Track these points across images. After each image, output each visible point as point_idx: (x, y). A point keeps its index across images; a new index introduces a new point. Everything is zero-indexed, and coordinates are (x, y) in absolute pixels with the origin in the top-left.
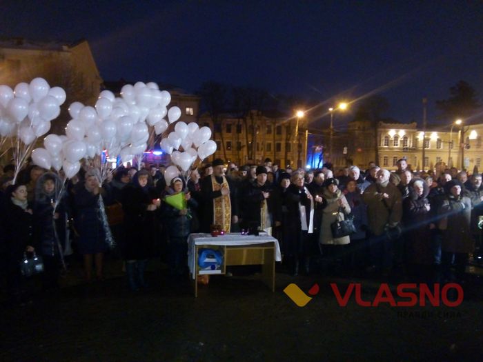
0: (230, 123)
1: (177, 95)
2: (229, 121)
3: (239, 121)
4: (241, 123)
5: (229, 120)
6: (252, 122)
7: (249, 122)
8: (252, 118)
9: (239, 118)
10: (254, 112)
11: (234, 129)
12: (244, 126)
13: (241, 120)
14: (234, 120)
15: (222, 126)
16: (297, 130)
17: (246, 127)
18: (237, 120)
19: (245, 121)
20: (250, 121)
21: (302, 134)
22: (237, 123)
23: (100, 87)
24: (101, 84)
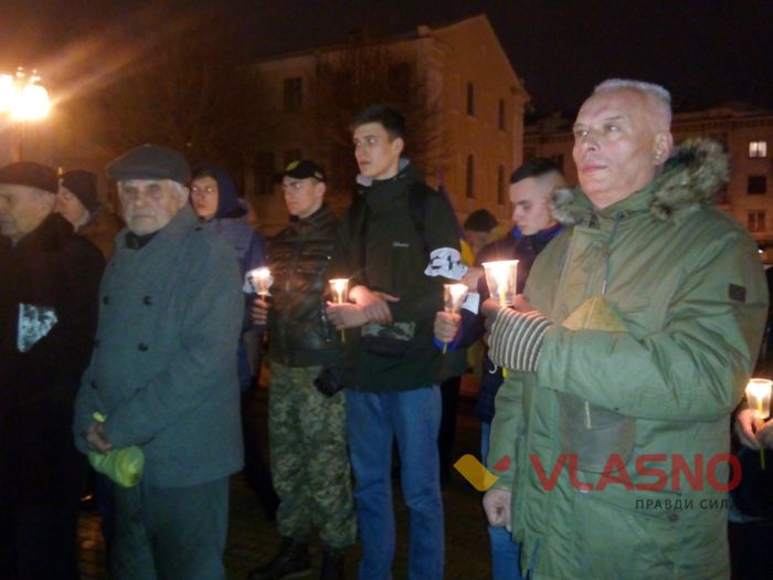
23: (522, 111)
24: (526, 105)
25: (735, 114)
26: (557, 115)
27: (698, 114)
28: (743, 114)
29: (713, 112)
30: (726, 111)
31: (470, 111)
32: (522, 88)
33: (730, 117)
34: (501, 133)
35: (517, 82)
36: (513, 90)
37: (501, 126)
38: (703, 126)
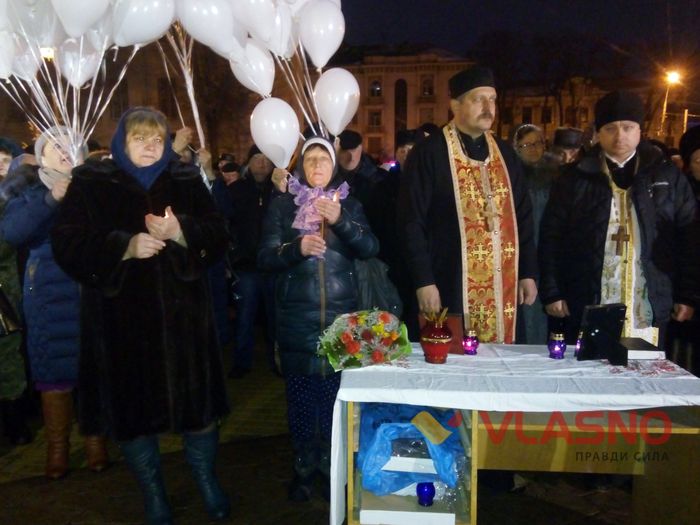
0: (530, 105)
1: (435, 61)
2: (528, 101)
3: (546, 101)
4: (550, 104)
5: (526, 99)
6: (573, 101)
7: (567, 101)
8: (572, 94)
9: (546, 95)
10: (577, 80)
11: (537, 115)
12: (558, 107)
13: (551, 98)
14: (536, 99)
15: (514, 111)
16: (665, 110)
17: (561, 110)
18: (543, 99)
19: (559, 100)
20: (569, 99)
21: (674, 117)
22: (542, 104)
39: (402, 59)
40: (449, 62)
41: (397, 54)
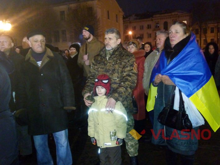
11: (216, 30)
23: (122, 17)
24: (123, 15)
25: (179, 14)
26: (134, 16)
27: (170, 14)
28: (181, 14)
29: (173, 14)
30: (176, 13)
31: (108, 18)
32: (122, 11)
33: (178, 15)
34: (117, 23)
35: (121, 10)
36: (120, 11)
37: (117, 21)
38: (171, 17)
39: (166, 15)
40: (182, 14)
41: (165, 13)
